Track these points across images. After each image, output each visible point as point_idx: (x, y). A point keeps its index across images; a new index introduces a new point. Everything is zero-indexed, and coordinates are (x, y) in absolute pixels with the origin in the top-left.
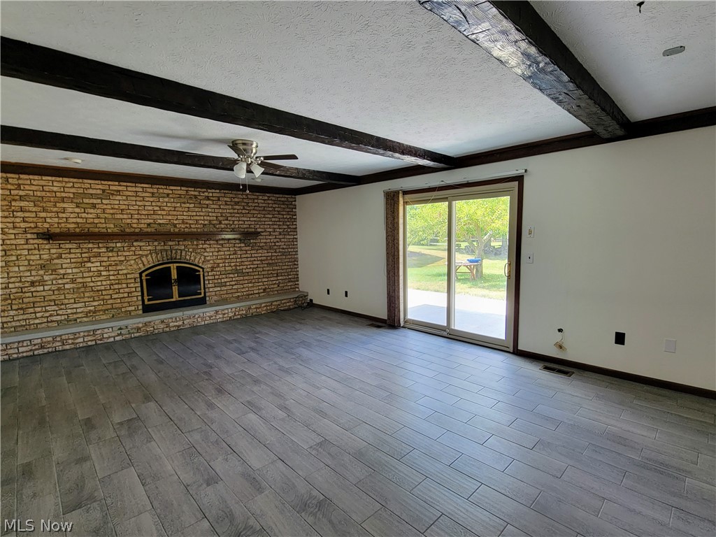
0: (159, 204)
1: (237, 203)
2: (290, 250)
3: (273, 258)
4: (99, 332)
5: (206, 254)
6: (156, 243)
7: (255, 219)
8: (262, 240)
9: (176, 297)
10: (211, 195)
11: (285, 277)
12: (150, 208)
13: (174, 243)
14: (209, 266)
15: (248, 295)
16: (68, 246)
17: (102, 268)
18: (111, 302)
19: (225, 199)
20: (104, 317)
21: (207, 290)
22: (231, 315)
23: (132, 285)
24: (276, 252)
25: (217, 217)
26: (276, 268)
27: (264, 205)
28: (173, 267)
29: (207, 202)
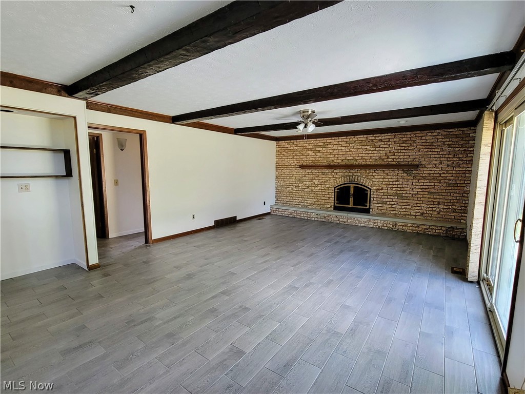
0: (349, 148)
1: (404, 142)
2: (458, 182)
3: (436, 187)
4: (309, 213)
5: (374, 180)
6: (345, 171)
7: (421, 153)
8: (425, 172)
9: (351, 205)
10: (383, 138)
11: (447, 207)
12: (344, 150)
13: (354, 171)
14: (375, 188)
15: (405, 215)
16: (308, 171)
17: (319, 183)
18: (320, 200)
19: (395, 140)
20: (317, 208)
21: (371, 204)
22: (379, 225)
23: (330, 194)
24: (440, 183)
25: (386, 153)
26: (438, 197)
27: (432, 141)
28: (352, 186)
29: (380, 143)
